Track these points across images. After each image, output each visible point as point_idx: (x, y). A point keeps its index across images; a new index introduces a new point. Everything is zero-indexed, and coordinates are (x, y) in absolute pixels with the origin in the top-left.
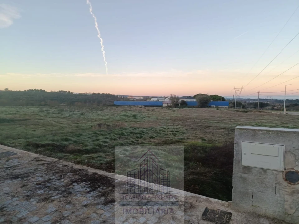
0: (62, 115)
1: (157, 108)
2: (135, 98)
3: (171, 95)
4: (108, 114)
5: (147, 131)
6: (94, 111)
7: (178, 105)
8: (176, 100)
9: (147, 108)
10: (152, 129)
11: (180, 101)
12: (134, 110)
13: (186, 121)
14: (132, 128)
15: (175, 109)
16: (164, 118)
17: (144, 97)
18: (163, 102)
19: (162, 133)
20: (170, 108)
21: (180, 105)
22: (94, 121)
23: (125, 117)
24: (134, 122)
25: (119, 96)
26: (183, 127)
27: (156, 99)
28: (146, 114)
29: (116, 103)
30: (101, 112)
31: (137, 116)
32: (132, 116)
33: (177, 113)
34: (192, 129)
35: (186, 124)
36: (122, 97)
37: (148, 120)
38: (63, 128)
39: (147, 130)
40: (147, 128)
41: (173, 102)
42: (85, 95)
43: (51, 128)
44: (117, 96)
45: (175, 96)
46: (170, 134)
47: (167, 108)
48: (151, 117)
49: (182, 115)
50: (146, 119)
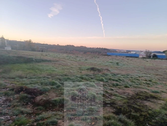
0: (76, 59)
1: (134, 59)
2: (121, 51)
3: (146, 50)
4: (101, 60)
5: (124, 79)
6: (93, 58)
7: (150, 57)
8: (149, 54)
9: (128, 58)
10: (129, 77)
11: (152, 54)
12: (118, 59)
13: (157, 71)
14: (112, 74)
15: (148, 60)
16: (140, 66)
17: (127, 51)
18: (139, 54)
19: (136, 82)
20: (145, 59)
21: (152, 57)
22: (91, 64)
23: (111, 64)
24: (116, 68)
25: (111, 50)
26: (155, 76)
27: (134, 52)
28: (126, 62)
29: (108, 53)
30: (98, 59)
31: (119, 63)
32: (116, 63)
33: (150, 63)
34: (163, 79)
35: (158, 73)
36: (113, 50)
37: (127, 67)
38: (72, 68)
39: (124, 77)
40: (124, 75)
41: (147, 55)
42: (93, 48)
43: (66, 67)
44: (110, 49)
45: (149, 51)
46: (144, 83)
47: (142, 59)
48: (129, 65)
49: (153, 65)
50: (125, 66)
